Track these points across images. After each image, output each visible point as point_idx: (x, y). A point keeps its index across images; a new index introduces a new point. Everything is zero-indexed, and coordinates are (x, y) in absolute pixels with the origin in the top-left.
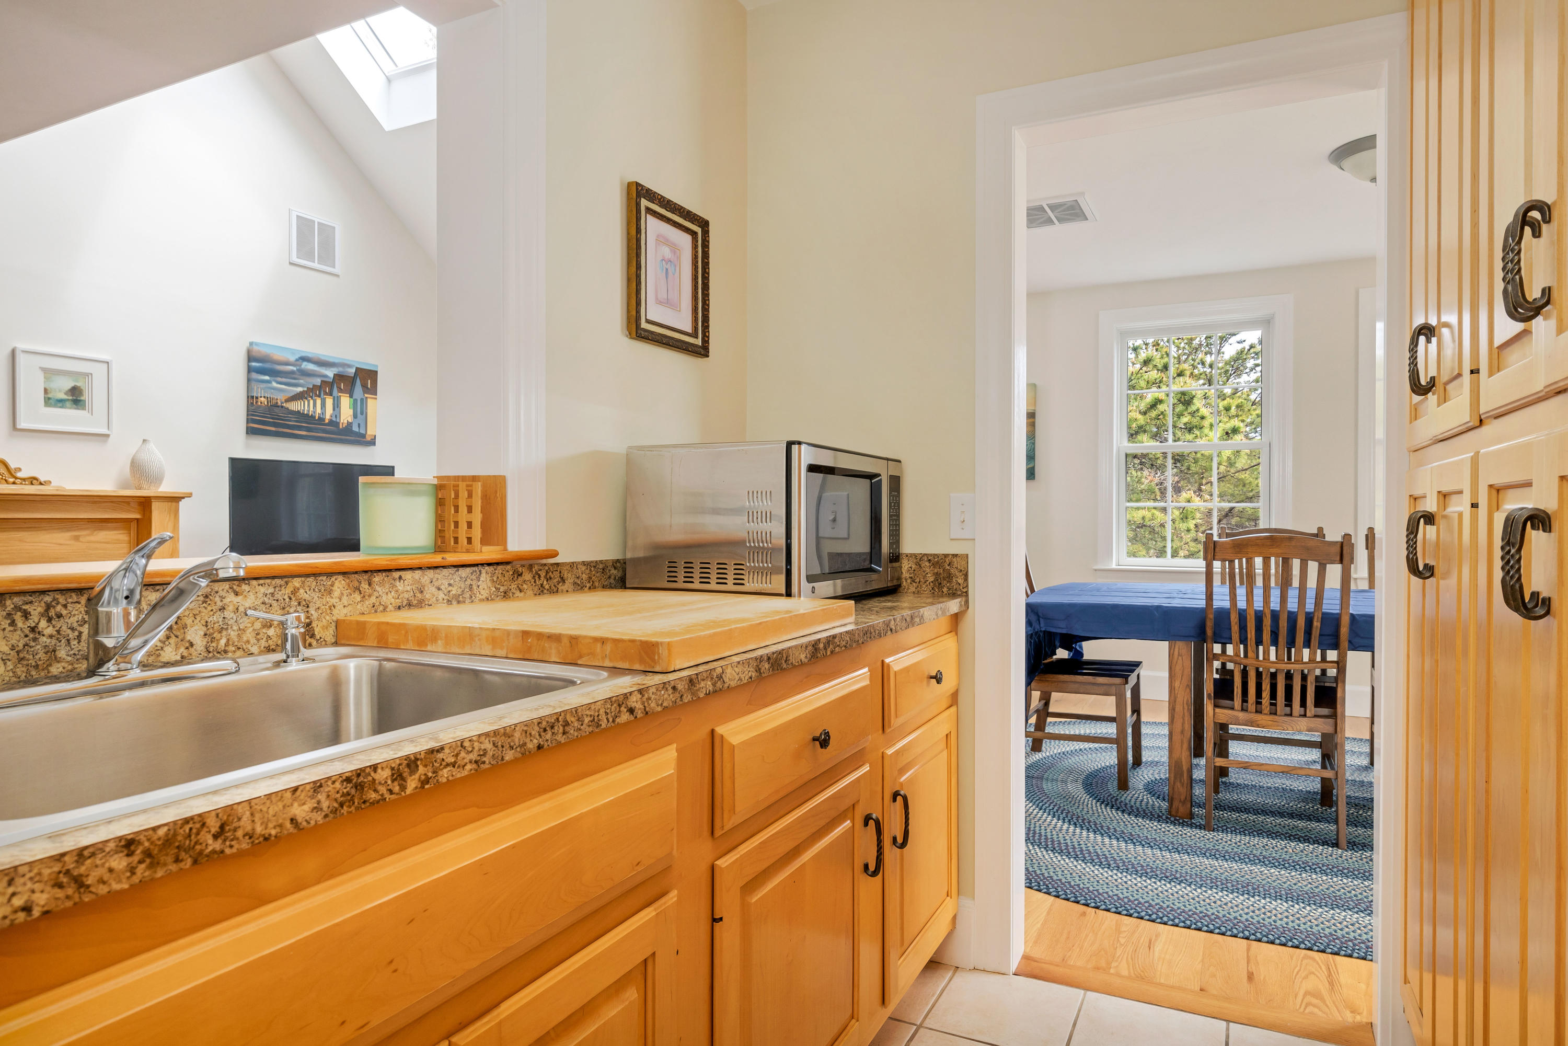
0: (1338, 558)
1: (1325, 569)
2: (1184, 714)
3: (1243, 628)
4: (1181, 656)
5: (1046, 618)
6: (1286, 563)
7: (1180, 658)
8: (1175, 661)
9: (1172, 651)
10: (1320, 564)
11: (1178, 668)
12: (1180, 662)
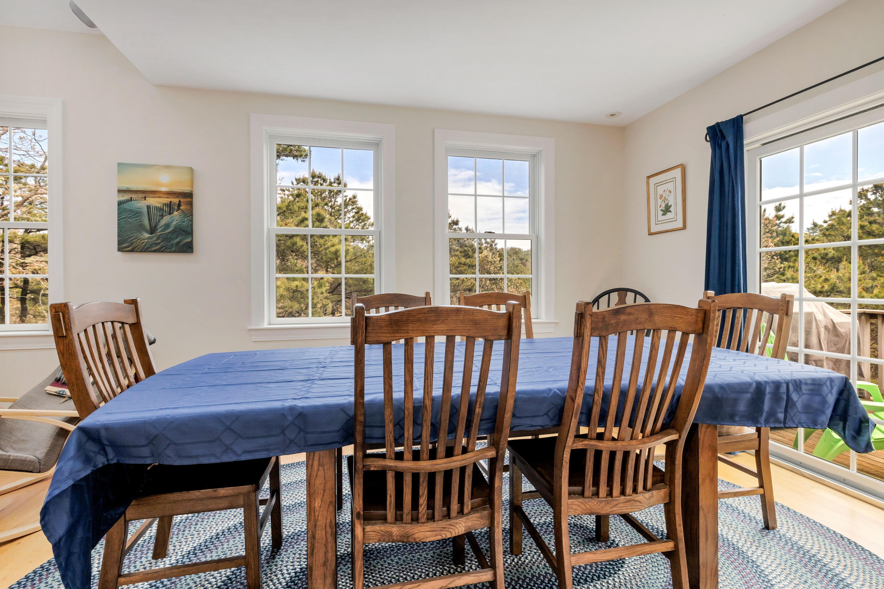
0: (504, 333)
1: (491, 347)
2: (327, 540)
3: (399, 424)
4: (323, 466)
5: (114, 445)
6: (450, 340)
7: (321, 468)
8: (314, 474)
9: (310, 462)
10: (486, 340)
11: (318, 482)
12: (321, 473)
